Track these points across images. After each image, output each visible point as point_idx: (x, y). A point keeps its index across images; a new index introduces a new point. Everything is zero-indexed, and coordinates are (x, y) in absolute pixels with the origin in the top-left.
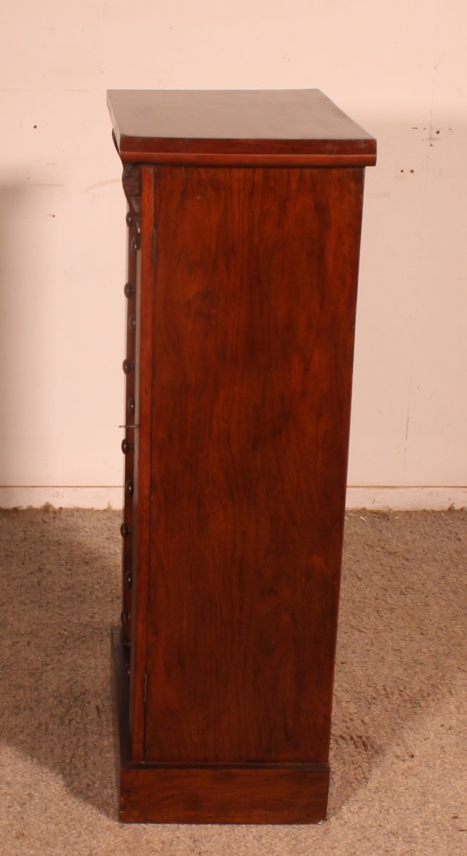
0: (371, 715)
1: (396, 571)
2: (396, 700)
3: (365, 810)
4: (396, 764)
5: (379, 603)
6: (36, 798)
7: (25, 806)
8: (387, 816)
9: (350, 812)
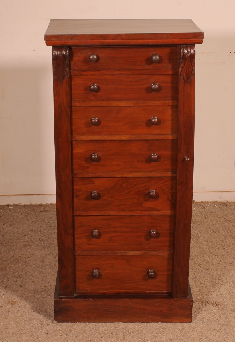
0: (220, 292)
1: (230, 228)
2: (231, 285)
3: (218, 334)
4: (232, 313)
5: (223, 243)
6: (73, 332)
7: (68, 335)
8: (228, 336)
9: (212, 335)
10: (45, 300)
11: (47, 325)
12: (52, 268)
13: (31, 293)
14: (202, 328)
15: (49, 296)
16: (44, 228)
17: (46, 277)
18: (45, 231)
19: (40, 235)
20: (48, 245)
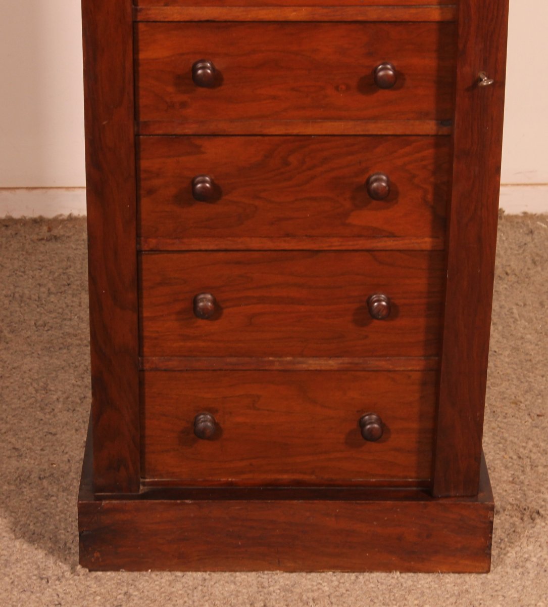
6: (135, 598)
10: (52, 503)
11: (59, 579)
12: (74, 410)
13: (8, 483)
14: (520, 588)
15: (63, 491)
16: (49, 290)
17: (55, 435)
18: (52, 298)
19: (38, 310)
20: (60, 340)
